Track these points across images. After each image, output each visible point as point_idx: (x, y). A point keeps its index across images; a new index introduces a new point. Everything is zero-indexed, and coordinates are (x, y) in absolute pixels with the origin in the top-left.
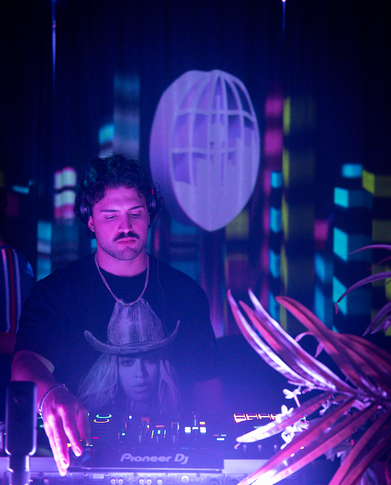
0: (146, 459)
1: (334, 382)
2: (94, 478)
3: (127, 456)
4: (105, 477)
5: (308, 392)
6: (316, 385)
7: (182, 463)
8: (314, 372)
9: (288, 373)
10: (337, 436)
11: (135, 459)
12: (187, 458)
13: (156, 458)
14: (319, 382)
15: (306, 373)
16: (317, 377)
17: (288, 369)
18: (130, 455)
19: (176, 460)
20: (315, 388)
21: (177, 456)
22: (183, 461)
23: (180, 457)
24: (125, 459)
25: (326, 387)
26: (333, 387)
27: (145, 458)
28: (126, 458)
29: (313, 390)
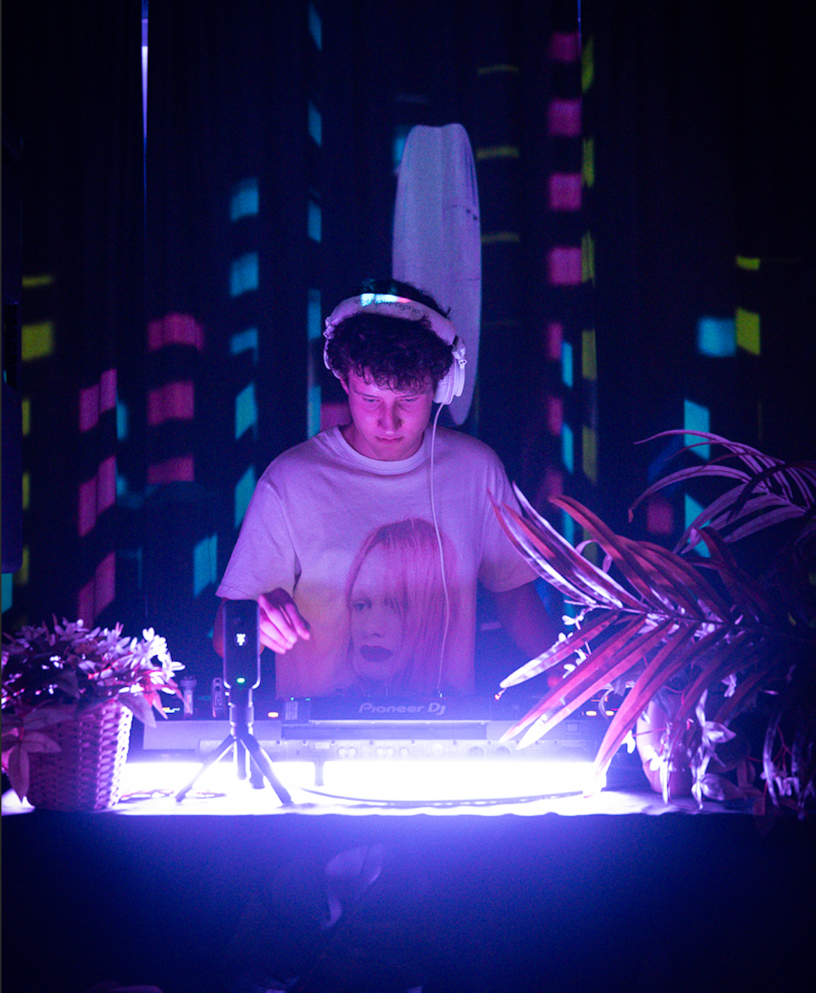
0: (391, 710)
1: (619, 595)
2: (317, 747)
3: (366, 706)
4: (331, 747)
5: (590, 612)
6: (599, 602)
7: (438, 714)
8: (594, 583)
9: (563, 587)
10: (623, 662)
11: (378, 709)
12: (444, 708)
13: (404, 708)
14: (601, 596)
15: (585, 585)
16: (599, 590)
17: (563, 581)
18: (371, 705)
19: (430, 710)
20: (598, 606)
21: (431, 705)
22: (439, 711)
23: (434, 707)
24: (364, 710)
25: (611, 603)
26: (620, 604)
27: (390, 708)
28: (366, 709)
29: (595, 609)
